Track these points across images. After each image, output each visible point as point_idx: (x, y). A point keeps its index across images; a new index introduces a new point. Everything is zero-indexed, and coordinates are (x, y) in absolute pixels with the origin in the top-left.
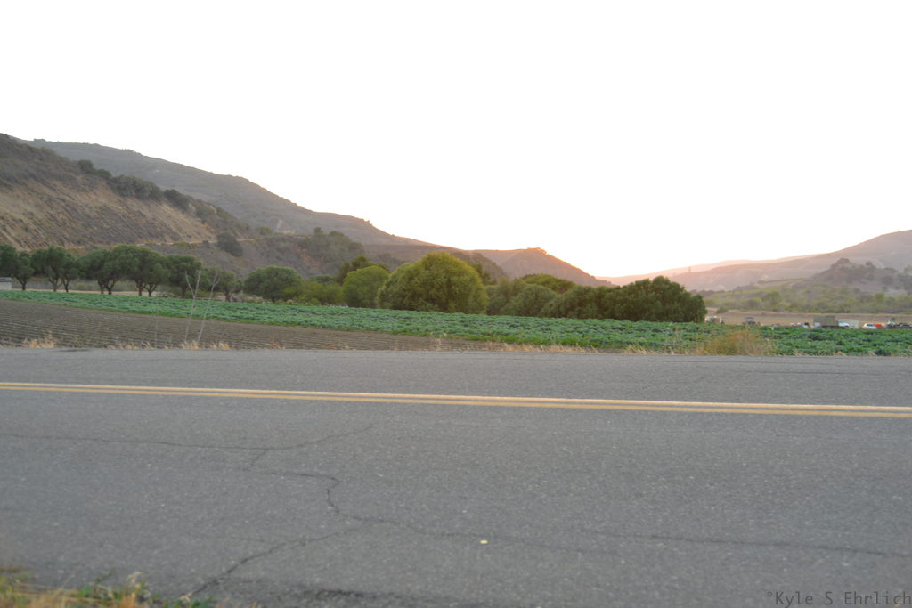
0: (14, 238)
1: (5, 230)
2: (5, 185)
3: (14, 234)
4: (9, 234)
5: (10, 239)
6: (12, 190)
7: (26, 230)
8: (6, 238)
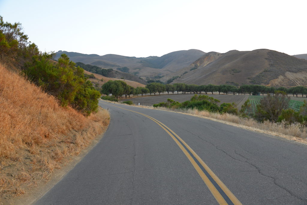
0: (299, 83)
1: (297, 81)
2: (300, 71)
3: (299, 82)
4: (298, 82)
5: (298, 83)
6: (301, 72)
7: (303, 81)
8: (297, 83)
